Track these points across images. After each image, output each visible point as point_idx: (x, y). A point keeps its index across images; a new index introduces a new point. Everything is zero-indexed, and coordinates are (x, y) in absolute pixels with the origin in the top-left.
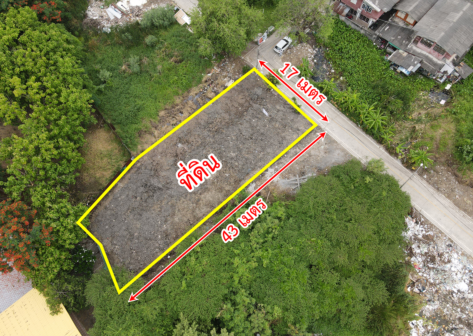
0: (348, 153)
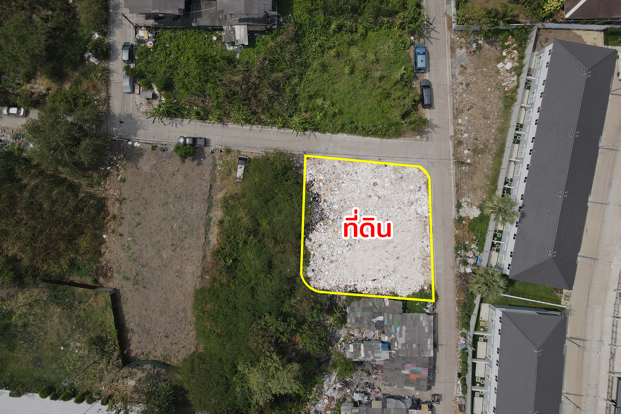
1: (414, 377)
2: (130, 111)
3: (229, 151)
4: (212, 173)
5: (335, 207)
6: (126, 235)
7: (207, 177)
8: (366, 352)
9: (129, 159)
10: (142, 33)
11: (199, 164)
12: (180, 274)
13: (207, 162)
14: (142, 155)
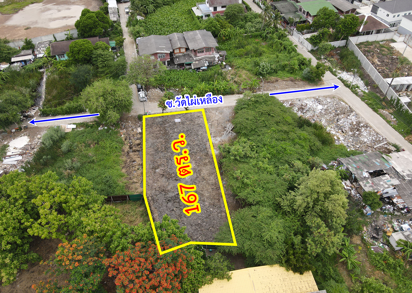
0: (229, 107)
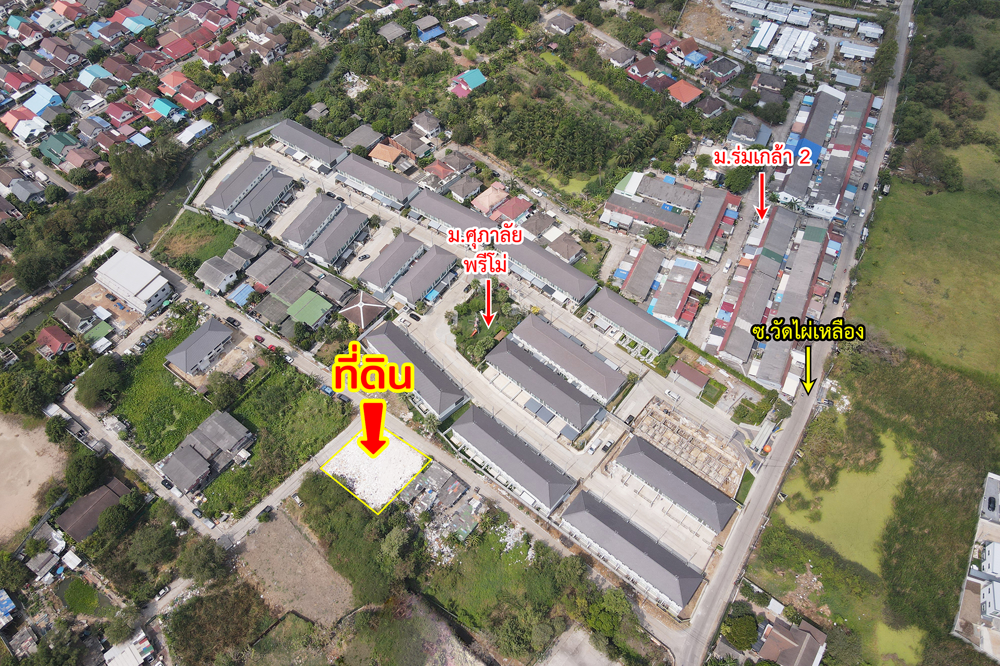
1: (456, 490)
2: (222, 534)
3: (285, 500)
4: (286, 516)
5: (354, 472)
6: (272, 584)
7: (285, 520)
8: (426, 502)
9: (240, 553)
10: (197, 499)
11: (276, 520)
12: (315, 570)
13: (280, 515)
14: (245, 544)
